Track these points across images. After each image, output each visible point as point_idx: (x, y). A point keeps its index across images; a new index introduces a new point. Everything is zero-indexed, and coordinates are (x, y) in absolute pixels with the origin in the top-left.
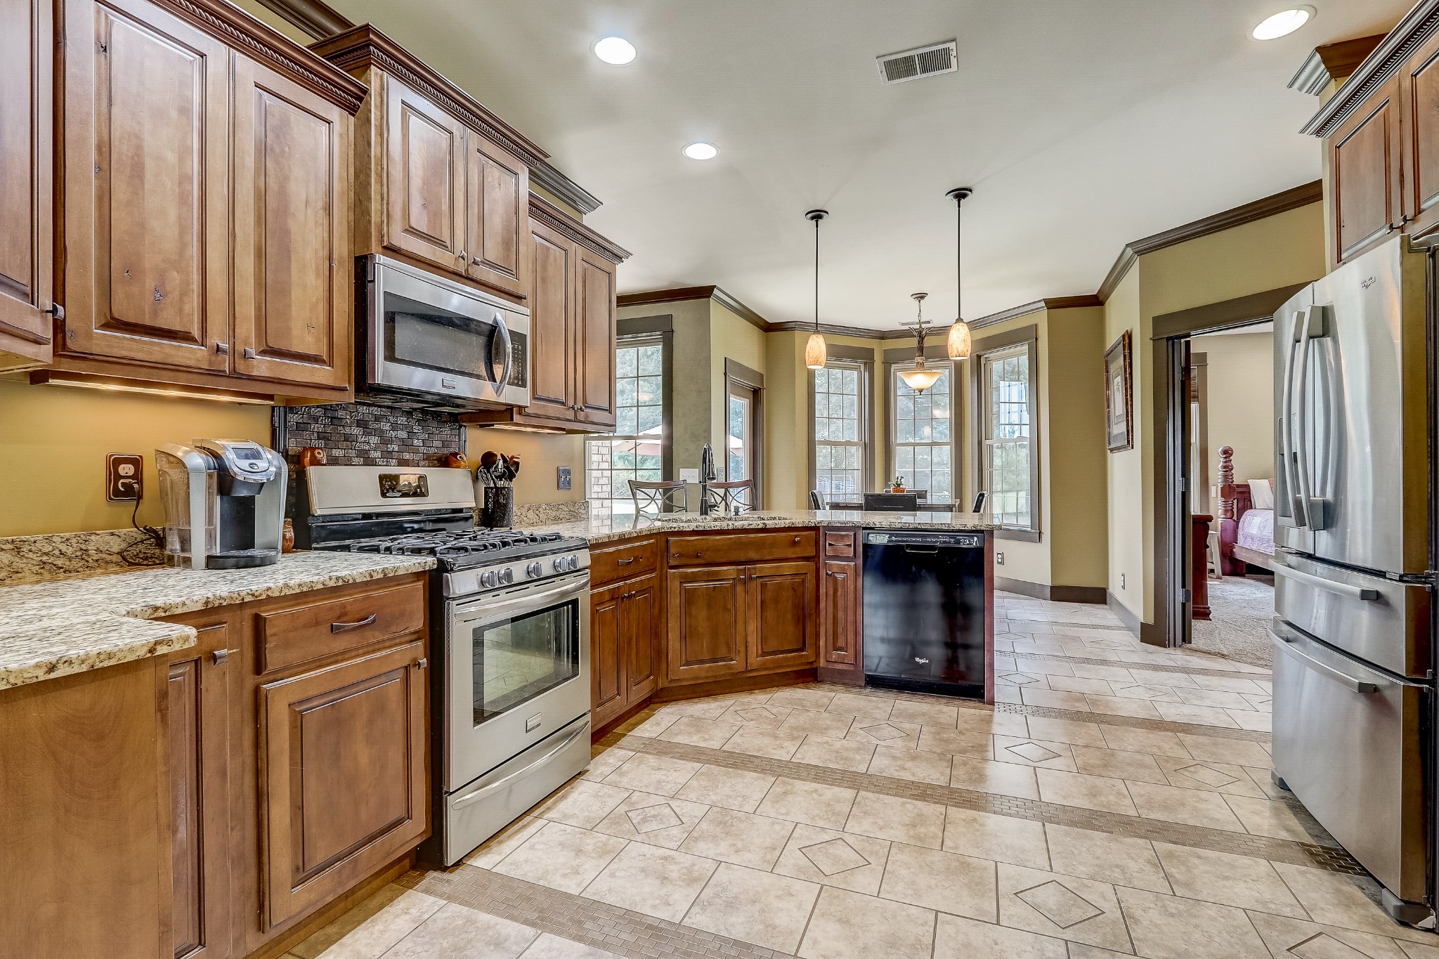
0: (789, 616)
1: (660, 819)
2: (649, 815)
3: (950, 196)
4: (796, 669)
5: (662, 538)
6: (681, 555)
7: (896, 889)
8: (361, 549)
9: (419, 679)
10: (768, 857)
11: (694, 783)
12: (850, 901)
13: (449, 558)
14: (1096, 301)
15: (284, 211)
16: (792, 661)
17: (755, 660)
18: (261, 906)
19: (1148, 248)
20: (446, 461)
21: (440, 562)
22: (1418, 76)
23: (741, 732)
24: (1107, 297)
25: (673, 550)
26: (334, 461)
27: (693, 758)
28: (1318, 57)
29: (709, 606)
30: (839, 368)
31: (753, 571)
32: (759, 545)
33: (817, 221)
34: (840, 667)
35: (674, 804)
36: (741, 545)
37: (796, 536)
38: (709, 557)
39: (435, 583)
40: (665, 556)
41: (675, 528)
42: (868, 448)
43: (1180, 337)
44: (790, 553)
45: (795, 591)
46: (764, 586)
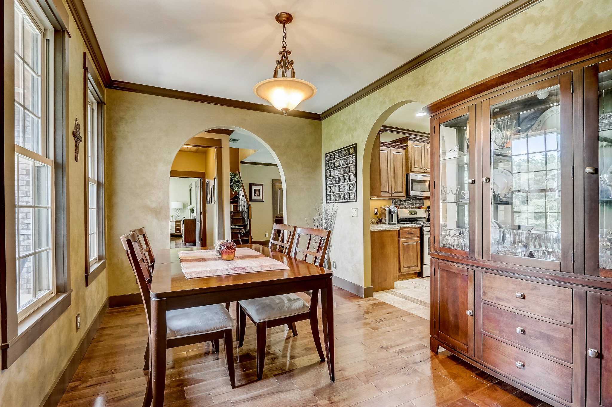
8: (407, 223)
9: (419, 244)
13: (423, 225)
15: (397, 170)
18: (399, 269)
20: (420, 208)
21: (422, 226)
26: (401, 208)
39: (421, 229)
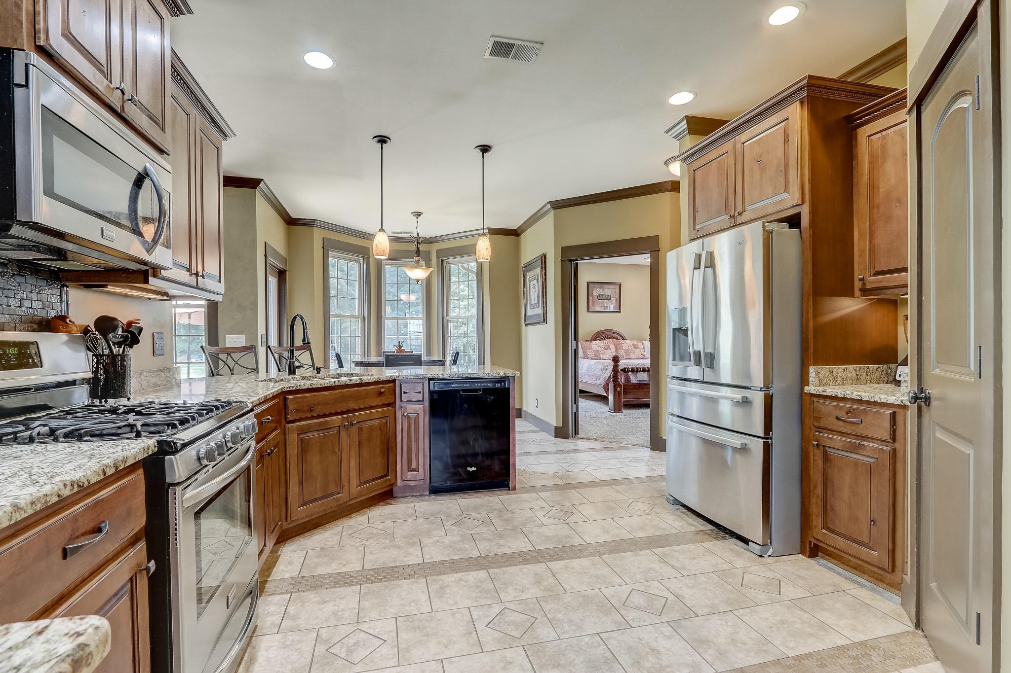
0: (378, 451)
1: (364, 645)
2: (350, 645)
3: (478, 150)
4: (382, 491)
5: (283, 395)
6: (297, 411)
7: (565, 630)
9: (144, 588)
10: (472, 641)
11: (366, 604)
12: (548, 649)
14: (515, 233)
16: (379, 486)
17: (355, 489)
19: (558, 205)
22: (745, 144)
23: (367, 550)
24: (523, 231)
25: (291, 407)
27: (346, 583)
28: (685, 122)
29: (321, 451)
30: (344, 259)
31: (353, 419)
32: (357, 397)
33: (382, 145)
34: (412, 483)
35: (364, 627)
36: (344, 399)
37: (382, 388)
38: (318, 411)
40: (283, 413)
41: (293, 387)
42: (366, 321)
43: (571, 261)
44: (378, 401)
45: (381, 430)
46: (360, 429)
